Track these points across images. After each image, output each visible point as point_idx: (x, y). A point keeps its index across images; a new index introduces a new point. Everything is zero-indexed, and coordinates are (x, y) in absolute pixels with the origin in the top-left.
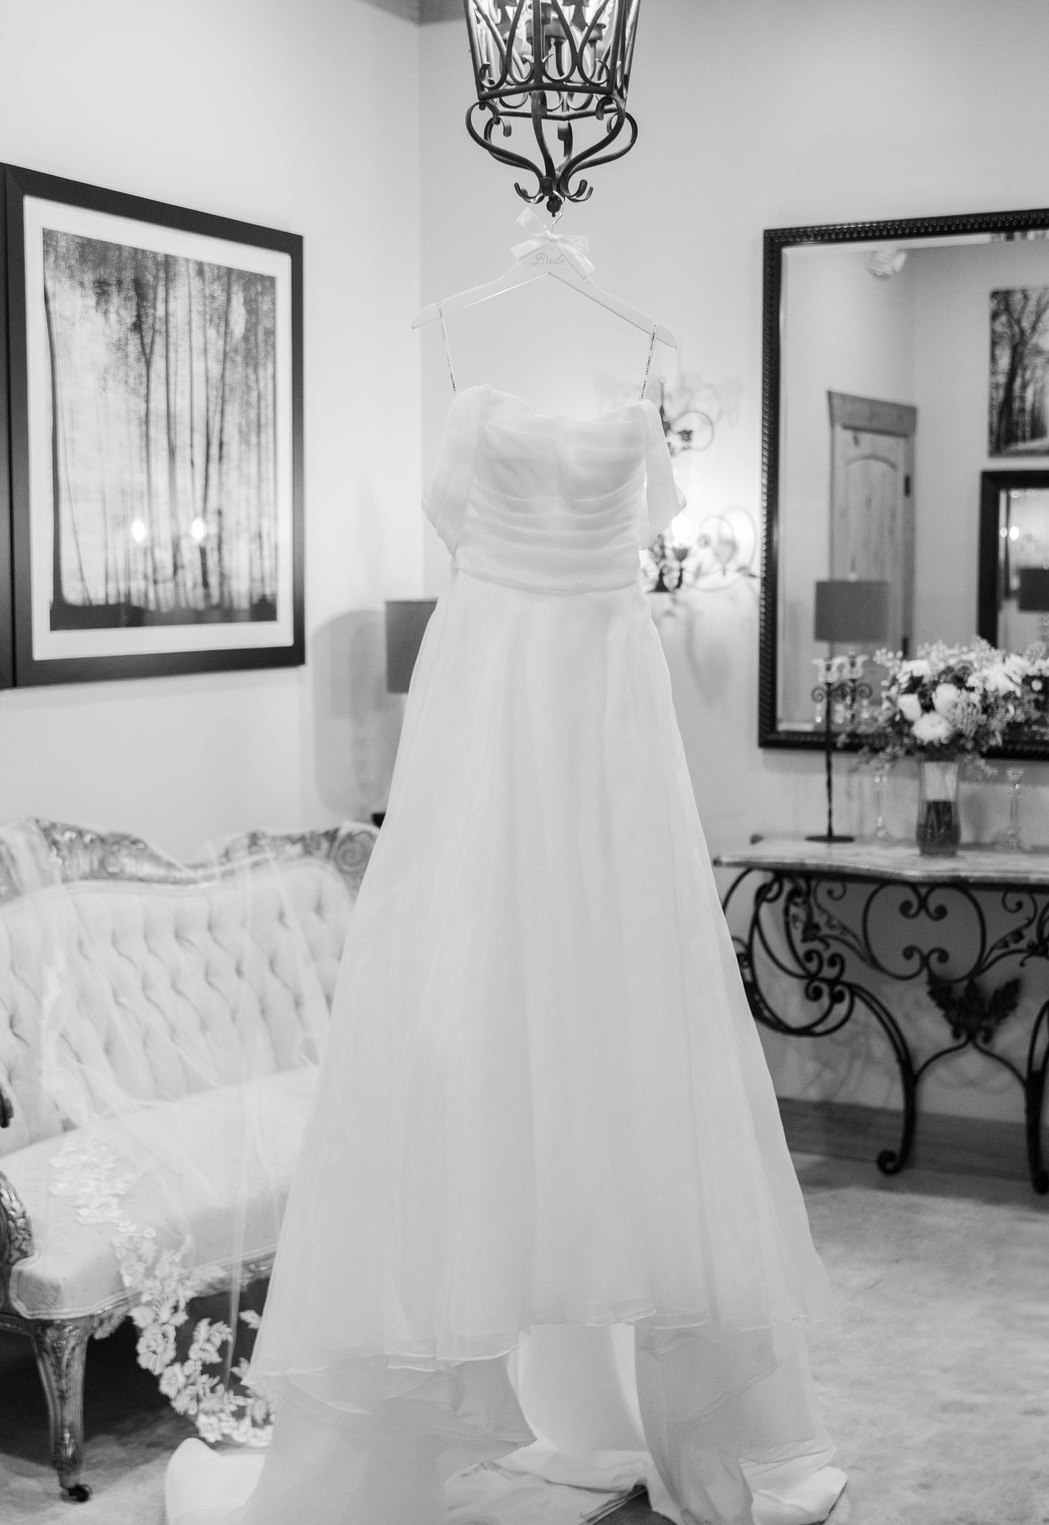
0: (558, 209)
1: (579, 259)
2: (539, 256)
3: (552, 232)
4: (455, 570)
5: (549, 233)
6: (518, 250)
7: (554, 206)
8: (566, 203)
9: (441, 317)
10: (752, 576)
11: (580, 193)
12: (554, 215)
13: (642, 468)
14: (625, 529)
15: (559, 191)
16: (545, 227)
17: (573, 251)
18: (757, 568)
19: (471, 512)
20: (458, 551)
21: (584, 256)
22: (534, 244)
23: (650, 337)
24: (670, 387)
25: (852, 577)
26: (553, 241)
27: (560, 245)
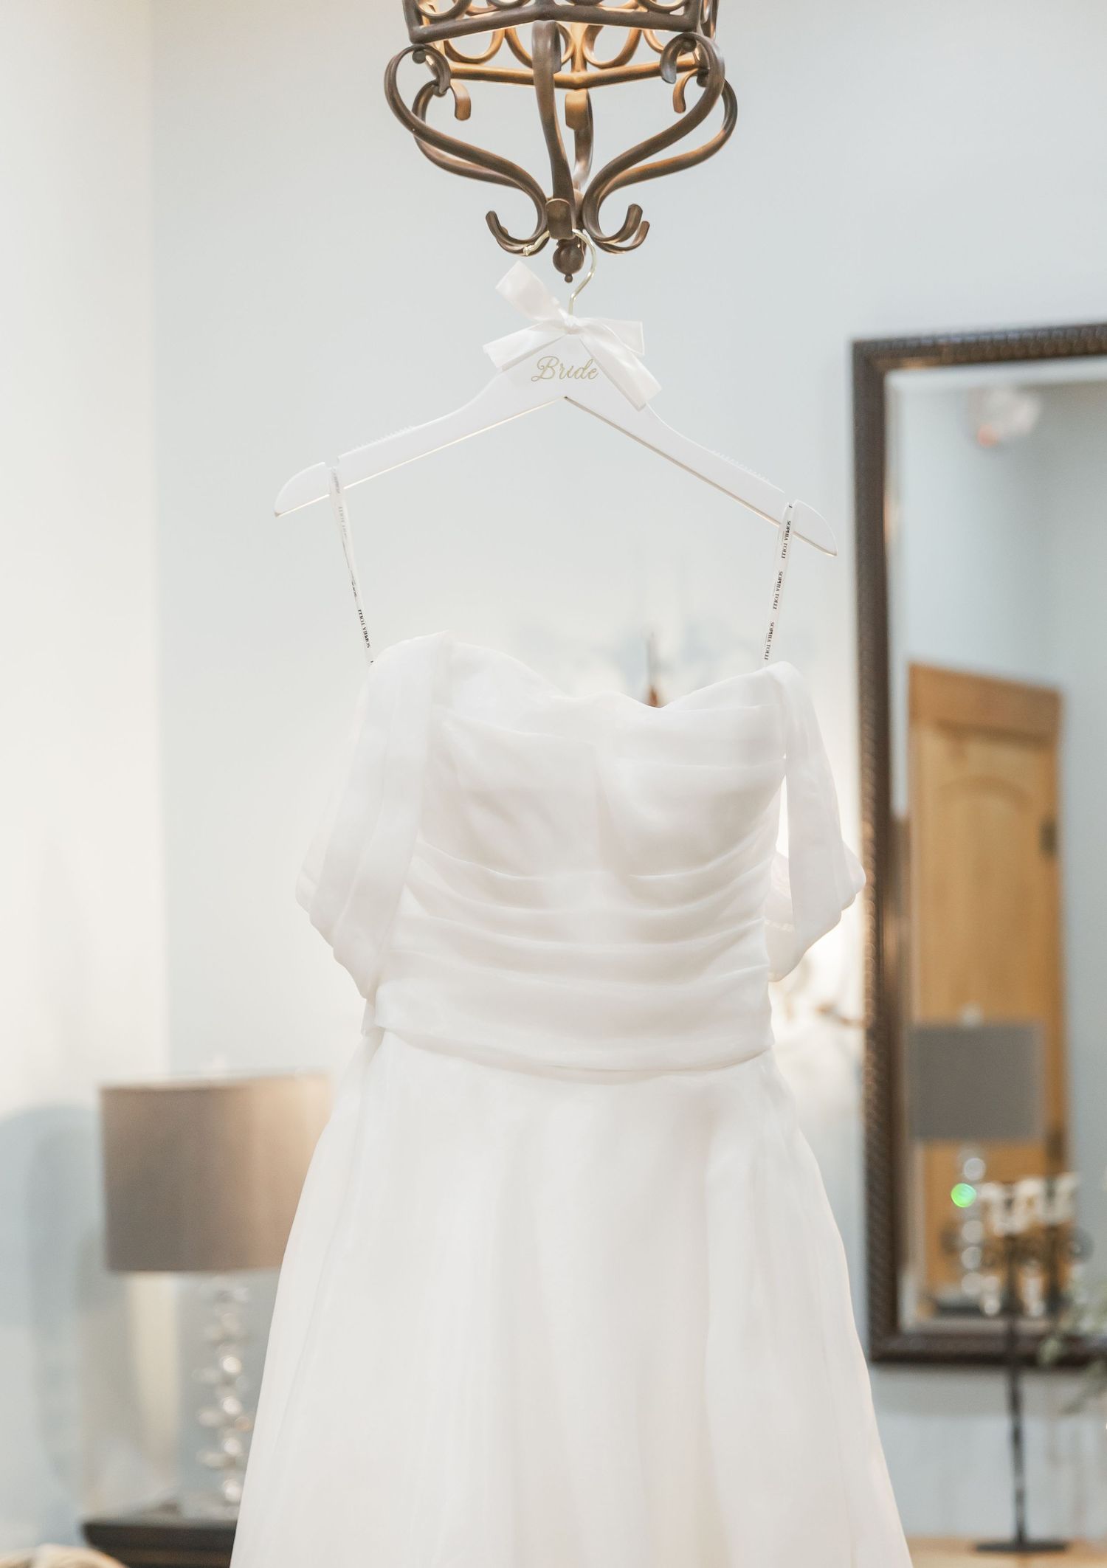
0: (577, 266)
1: (626, 364)
2: (544, 363)
3: (570, 312)
4: (376, 1034)
5: (564, 314)
6: (500, 349)
7: (568, 261)
8: (593, 254)
9: (338, 491)
10: (845, 1022)
11: (623, 234)
12: (569, 279)
14: (742, 936)
15: (581, 227)
16: (555, 301)
17: (614, 349)
18: (854, 1003)
19: (410, 905)
20: (383, 992)
21: (637, 361)
22: (528, 337)
23: (778, 529)
24: (668, 646)
25: (971, 1015)
26: (573, 331)
27: (588, 339)
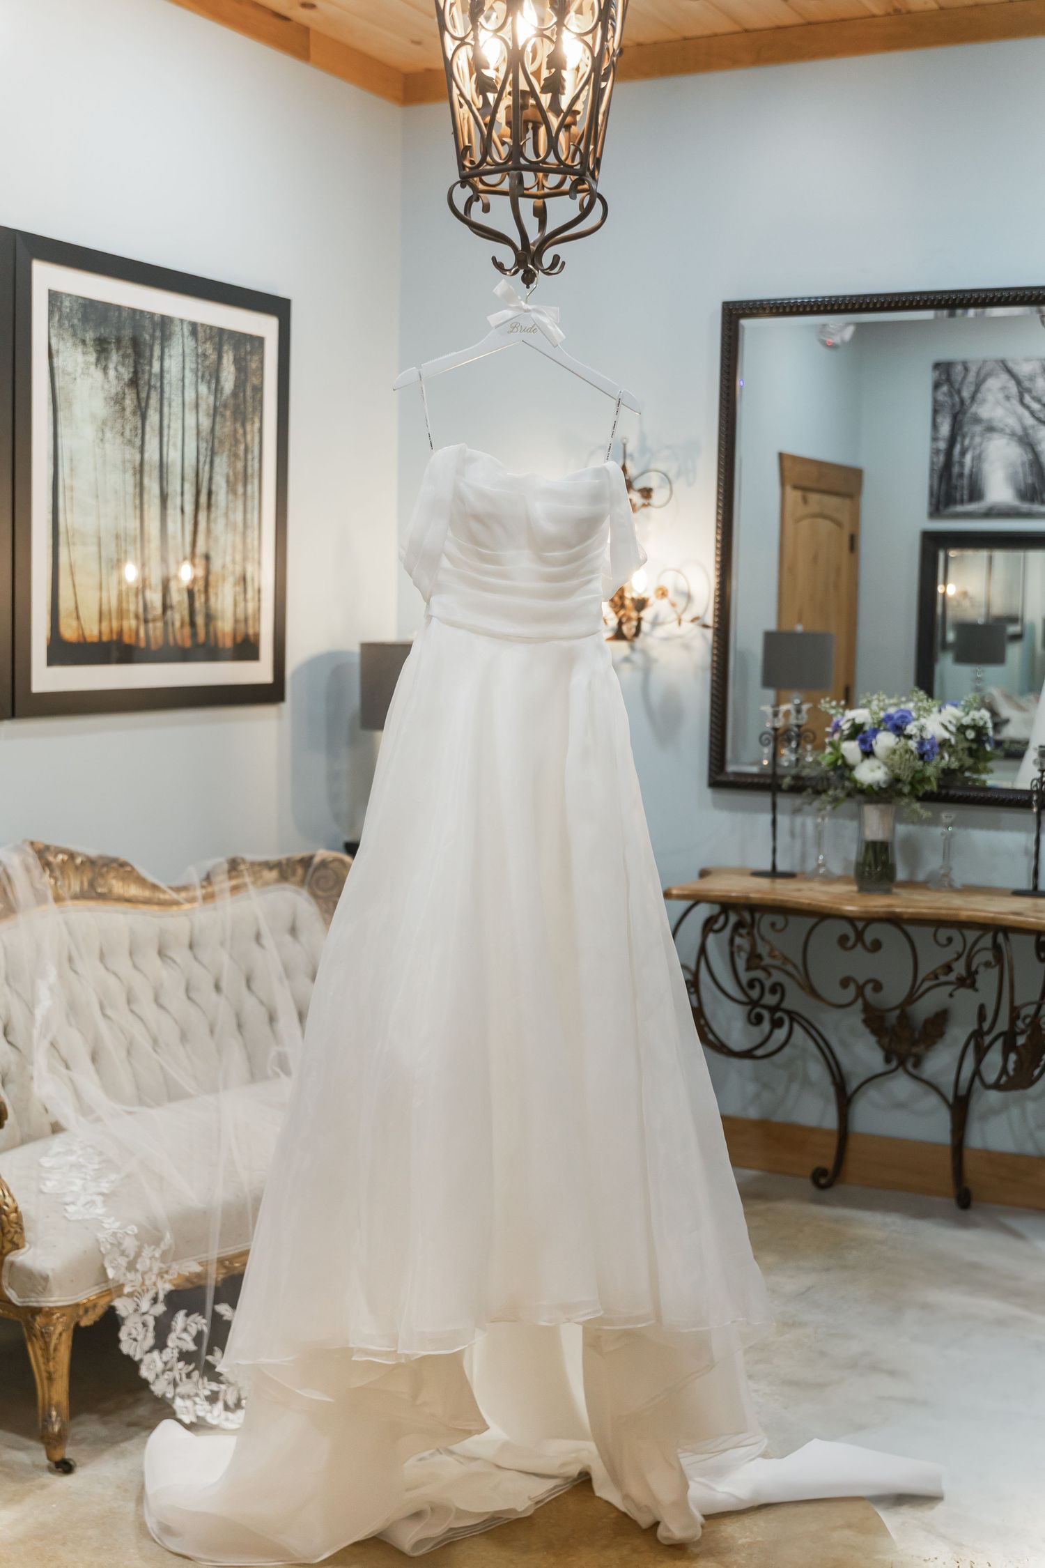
0: (532, 281)
1: (550, 327)
2: (513, 325)
3: (526, 302)
4: (429, 618)
5: (523, 303)
6: (494, 319)
7: (528, 279)
8: (540, 275)
9: (421, 380)
10: (706, 626)
11: (553, 266)
12: (528, 287)
13: (606, 525)
14: (589, 581)
15: (533, 265)
16: (519, 297)
17: (546, 320)
18: (710, 619)
19: (445, 563)
20: (432, 599)
21: (556, 326)
22: (509, 314)
23: (615, 403)
24: (630, 448)
25: (799, 628)
26: (527, 311)
27: (533, 315)
